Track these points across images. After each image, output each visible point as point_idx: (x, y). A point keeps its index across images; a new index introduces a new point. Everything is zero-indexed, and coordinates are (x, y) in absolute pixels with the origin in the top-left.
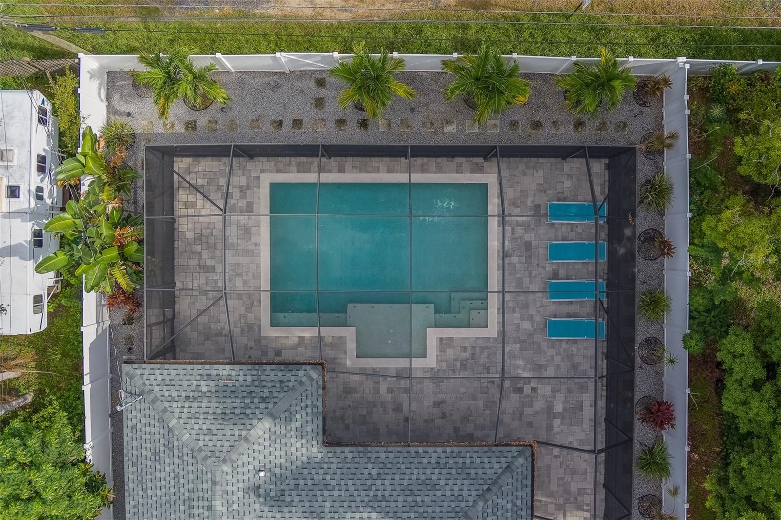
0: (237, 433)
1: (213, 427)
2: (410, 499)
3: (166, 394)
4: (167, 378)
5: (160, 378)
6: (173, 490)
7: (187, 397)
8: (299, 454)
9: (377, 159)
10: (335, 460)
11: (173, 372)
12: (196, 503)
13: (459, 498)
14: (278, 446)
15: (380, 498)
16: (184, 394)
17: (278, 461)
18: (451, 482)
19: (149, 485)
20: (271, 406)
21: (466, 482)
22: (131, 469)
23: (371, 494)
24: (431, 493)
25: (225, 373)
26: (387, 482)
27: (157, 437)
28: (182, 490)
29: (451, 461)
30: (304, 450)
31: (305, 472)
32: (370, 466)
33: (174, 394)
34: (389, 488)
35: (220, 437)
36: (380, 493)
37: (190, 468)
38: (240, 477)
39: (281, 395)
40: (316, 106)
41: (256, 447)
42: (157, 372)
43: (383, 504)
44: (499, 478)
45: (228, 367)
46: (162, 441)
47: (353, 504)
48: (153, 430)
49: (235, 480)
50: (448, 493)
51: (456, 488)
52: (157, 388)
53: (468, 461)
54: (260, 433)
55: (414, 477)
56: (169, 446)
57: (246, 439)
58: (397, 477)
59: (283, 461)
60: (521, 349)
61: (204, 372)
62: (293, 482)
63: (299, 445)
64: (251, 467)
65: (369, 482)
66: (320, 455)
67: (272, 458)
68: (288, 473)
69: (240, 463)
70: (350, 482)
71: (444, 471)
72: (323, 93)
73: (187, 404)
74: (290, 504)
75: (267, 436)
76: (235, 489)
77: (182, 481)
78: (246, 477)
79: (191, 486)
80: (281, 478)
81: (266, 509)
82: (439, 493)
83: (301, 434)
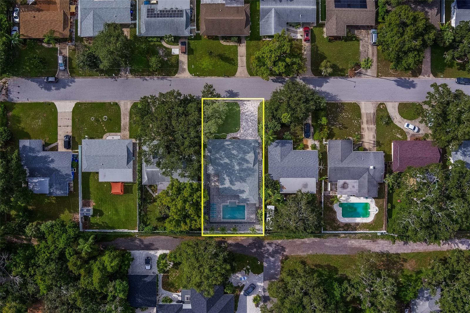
0: (247, 197)
1: (249, 198)
2: (231, 191)
8: (241, 195)
9: (234, 222)
10: (238, 194)
11: (253, 202)
13: (226, 191)
14: (243, 196)
20: (244, 199)
24: (229, 191)
25: (248, 202)
26: (233, 192)
27: (255, 197)
31: (241, 193)
32: (235, 194)
37: (251, 194)
41: (245, 196)
42: (255, 203)
43: (233, 190)
44: (222, 193)
47: (236, 190)
52: (255, 201)
53: (225, 194)
55: (230, 193)
56: (253, 196)
59: (243, 194)
60: (219, 202)
61: (250, 202)
69: (247, 195)
70: (236, 192)
71: (227, 193)
73: (252, 200)
76: (247, 192)
79: (251, 192)
81: (244, 190)
83: (241, 197)
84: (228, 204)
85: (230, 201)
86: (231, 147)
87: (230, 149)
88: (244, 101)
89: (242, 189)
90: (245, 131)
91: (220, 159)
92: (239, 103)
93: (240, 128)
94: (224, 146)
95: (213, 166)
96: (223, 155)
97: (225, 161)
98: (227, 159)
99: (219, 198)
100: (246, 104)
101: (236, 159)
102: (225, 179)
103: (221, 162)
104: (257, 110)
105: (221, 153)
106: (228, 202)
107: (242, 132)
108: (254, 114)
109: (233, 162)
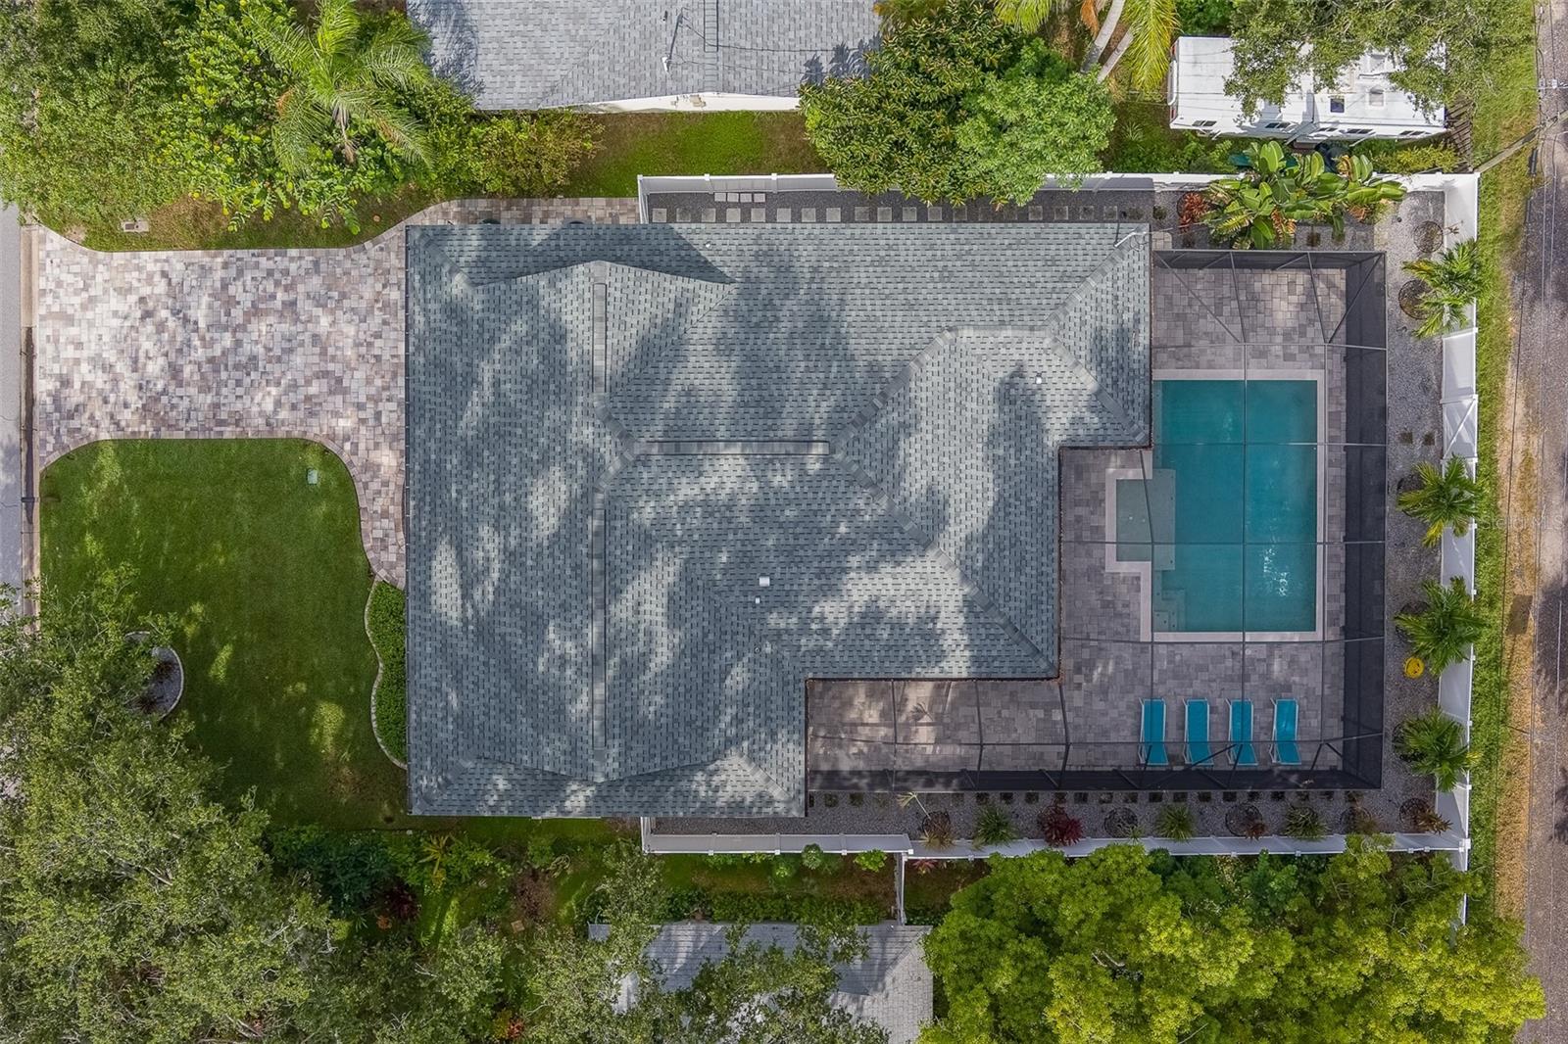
0: (1083, 353)
1: (1088, 327)
2: (1007, 542)
3: (1120, 275)
4: (1135, 275)
5: (1136, 266)
6: (1016, 280)
7: (1117, 298)
8: (1054, 421)
9: (1344, 504)
10: (1045, 460)
11: (1141, 281)
12: (1005, 307)
13: (1008, 597)
14: (1065, 398)
15: (1008, 510)
16: (1120, 294)
17: (1048, 398)
18: (1023, 587)
19: (1018, 253)
20: (1109, 390)
21: (1023, 605)
22: (1032, 231)
23: (1012, 500)
24: (1013, 567)
25: (1141, 340)
26: (1023, 517)
27: (1074, 263)
28: (1017, 291)
29: (1044, 588)
30: (1057, 426)
31: (1034, 427)
32: (1039, 499)
33: (1120, 284)
34: (1018, 520)
35: (1078, 334)
36: (1012, 510)
37: (1044, 302)
38: (1036, 357)
39: (1120, 402)
40: (1404, 435)
41: (1068, 374)
42: (1141, 264)
43: (1002, 514)
44: (1028, 641)
45: (1147, 342)
46: (1069, 269)
47: (1001, 481)
48: (1080, 258)
49: (1032, 351)
50: (1012, 585)
51: (1017, 594)
52: (1125, 263)
53: (1044, 607)
54: (1082, 379)
55: (1028, 548)
56: (1064, 277)
57: (1077, 364)
58: (1029, 529)
59: (1048, 403)
60: (1126, 670)
61: (1142, 316)
62: (1023, 413)
63: (1064, 420)
64: (1045, 368)
65: (1023, 498)
66: (1050, 444)
67: (1053, 391)
68: (1033, 409)
69: (1052, 356)
70: (1023, 477)
71: (1034, 581)
72: (1418, 443)
73: (1110, 297)
74: (1001, 410)
75: (1078, 386)
76: (1023, 351)
77: (1028, 291)
78: (1034, 363)
79: (1024, 302)
80: (1029, 402)
81: (996, 384)
82: (1012, 575)
83: (1075, 421)
84: (1143, 569)
85: (1111, 551)
86: (489, 544)
87: (511, 556)
88: (30, 400)
89: (984, 413)
90: (338, 387)
91: (632, 668)
92: (47, 454)
93: (305, 444)
94: (483, 631)
95: (719, 754)
96: (577, 635)
97: (655, 610)
98: (629, 595)
99: (1083, 667)
100: (66, 382)
101: (625, 478)
102: (872, 616)
103: (662, 657)
104: (119, 258)
105: (563, 661)
106: (1126, 568)
107: (344, 424)
108: (161, 287)
109: (660, 522)
